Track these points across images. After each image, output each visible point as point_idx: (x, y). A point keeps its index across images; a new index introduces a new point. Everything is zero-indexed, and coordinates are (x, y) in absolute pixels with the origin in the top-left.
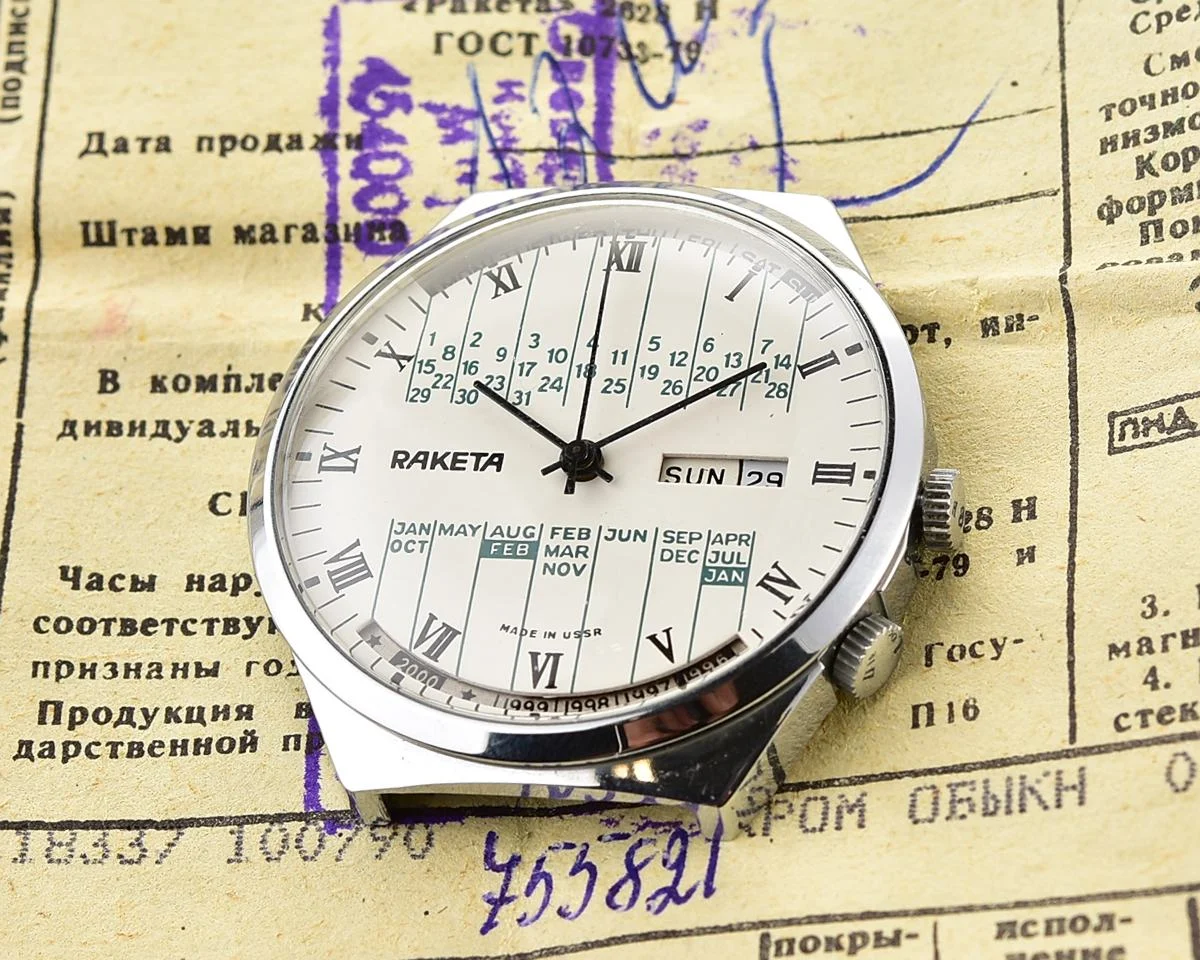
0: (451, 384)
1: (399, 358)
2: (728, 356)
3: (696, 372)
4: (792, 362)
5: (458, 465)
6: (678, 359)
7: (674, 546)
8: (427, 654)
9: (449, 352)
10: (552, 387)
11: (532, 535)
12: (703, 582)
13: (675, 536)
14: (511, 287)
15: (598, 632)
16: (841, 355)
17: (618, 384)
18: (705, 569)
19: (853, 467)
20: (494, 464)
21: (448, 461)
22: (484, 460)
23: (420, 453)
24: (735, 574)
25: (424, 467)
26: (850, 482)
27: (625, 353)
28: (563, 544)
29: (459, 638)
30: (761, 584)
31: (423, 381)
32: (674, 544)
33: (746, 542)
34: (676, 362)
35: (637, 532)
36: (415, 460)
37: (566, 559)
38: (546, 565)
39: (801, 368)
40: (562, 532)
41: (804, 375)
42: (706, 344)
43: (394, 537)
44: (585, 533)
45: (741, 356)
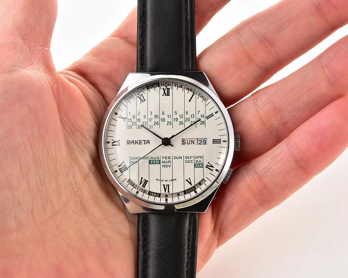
0: (135, 124)
1: (123, 118)
2: (191, 115)
3: (185, 119)
4: (204, 116)
5: (141, 143)
6: (181, 116)
7: (188, 160)
8: (142, 186)
9: (134, 116)
10: (156, 124)
11: (159, 159)
12: (195, 167)
13: (187, 157)
14: (144, 100)
15: (176, 179)
16: (214, 114)
17: (170, 123)
18: (195, 164)
19: (220, 140)
20: (148, 142)
21: (138, 142)
22: (146, 142)
23: (132, 141)
24: (201, 165)
25: (134, 144)
26: (220, 143)
27: (170, 115)
28: (165, 160)
29: (148, 182)
30: (206, 167)
31: (130, 124)
32: (188, 159)
33: (202, 158)
34: (181, 117)
35: (180, 157)
36: (132, 142)
37: (167, 164)
38: (163, 165)
39: (207, 117)
40: (165, 157)
41: (207, 119)
42: (186, 113)
43: (131, 160)
44: (169, 158)
45: (194, 115)
